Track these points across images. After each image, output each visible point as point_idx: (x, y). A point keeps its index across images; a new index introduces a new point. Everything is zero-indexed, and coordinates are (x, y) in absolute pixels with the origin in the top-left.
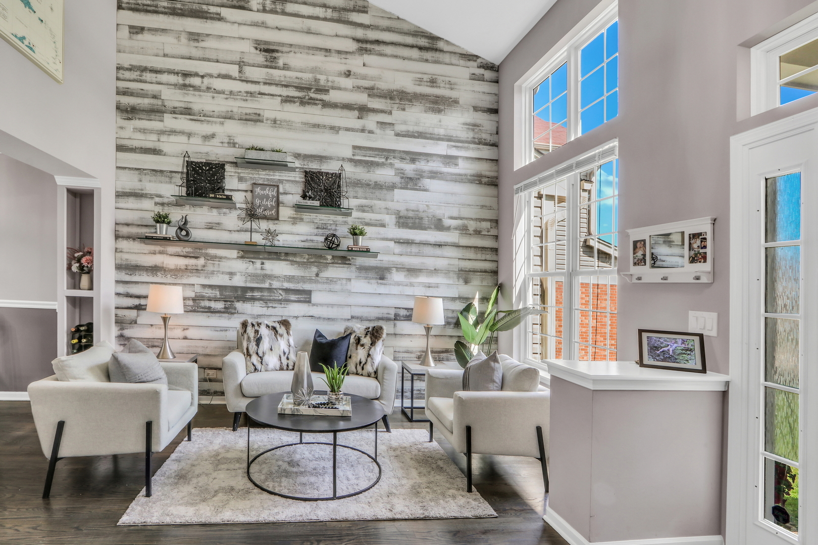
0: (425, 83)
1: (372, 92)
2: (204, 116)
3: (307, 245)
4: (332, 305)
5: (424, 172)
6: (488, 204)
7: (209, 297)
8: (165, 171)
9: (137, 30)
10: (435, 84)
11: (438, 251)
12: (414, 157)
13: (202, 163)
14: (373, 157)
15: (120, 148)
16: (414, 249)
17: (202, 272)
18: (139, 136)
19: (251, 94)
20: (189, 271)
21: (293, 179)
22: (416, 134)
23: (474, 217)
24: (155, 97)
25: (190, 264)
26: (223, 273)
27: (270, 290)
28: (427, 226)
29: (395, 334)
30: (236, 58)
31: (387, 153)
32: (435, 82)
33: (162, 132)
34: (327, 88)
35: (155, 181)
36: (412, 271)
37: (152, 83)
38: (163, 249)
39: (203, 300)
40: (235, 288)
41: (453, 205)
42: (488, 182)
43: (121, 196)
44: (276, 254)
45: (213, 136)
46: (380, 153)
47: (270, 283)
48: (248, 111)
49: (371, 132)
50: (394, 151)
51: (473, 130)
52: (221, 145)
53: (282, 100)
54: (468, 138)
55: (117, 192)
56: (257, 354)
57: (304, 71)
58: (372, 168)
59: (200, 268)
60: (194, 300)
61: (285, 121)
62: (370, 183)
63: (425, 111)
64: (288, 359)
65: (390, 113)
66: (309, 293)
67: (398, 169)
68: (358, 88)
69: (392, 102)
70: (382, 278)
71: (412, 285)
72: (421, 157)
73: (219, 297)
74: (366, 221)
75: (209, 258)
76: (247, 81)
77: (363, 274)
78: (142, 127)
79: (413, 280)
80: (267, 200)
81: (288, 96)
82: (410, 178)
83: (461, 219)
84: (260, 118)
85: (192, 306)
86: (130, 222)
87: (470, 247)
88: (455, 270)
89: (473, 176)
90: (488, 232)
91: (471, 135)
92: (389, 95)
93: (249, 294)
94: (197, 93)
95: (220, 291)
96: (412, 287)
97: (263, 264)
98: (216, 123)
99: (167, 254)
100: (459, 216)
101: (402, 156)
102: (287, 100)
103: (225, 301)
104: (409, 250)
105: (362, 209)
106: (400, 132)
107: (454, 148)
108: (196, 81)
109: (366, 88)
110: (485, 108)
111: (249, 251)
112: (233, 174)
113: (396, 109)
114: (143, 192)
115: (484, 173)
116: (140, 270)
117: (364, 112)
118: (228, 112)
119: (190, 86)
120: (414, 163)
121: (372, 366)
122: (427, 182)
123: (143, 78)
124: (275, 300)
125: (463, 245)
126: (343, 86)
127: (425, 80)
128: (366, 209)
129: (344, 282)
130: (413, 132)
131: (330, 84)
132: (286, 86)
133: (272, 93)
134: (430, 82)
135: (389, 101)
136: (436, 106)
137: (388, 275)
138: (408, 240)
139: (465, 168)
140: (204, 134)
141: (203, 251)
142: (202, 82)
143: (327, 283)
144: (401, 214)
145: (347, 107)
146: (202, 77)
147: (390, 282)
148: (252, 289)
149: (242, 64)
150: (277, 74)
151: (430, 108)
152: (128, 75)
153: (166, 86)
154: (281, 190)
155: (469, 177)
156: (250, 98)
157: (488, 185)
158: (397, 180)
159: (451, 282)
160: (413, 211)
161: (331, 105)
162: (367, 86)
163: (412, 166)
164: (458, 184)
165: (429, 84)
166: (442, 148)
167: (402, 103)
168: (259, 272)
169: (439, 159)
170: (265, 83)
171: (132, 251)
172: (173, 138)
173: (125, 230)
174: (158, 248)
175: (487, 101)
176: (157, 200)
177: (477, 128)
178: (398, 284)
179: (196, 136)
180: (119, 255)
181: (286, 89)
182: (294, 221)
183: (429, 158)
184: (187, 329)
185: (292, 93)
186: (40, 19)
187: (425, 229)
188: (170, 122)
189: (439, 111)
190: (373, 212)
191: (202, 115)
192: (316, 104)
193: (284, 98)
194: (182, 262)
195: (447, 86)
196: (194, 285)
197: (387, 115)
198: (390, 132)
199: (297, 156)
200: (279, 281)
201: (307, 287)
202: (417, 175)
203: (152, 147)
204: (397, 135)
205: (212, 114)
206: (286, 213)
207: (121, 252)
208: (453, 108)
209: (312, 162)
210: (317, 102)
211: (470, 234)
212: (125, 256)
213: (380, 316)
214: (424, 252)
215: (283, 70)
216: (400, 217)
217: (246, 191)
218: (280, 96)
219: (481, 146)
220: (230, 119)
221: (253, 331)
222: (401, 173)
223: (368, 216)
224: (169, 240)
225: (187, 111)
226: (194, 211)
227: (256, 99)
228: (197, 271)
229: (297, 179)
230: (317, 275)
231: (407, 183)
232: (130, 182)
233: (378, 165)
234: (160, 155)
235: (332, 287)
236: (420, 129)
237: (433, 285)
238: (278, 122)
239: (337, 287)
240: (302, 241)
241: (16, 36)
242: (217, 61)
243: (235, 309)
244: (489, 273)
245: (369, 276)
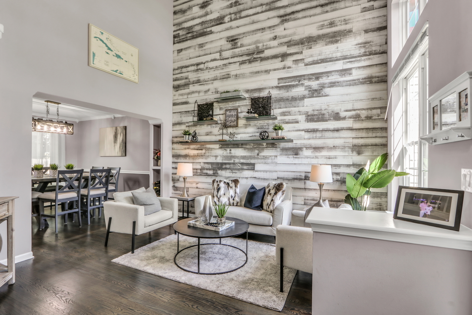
0: (326, 27)
1: (289, 44)
2: (205, 82)
3: (252, 138)
4: (266, 171)
5: (325, 84)
6: (378, 96)
7: (207, 168)
8: (190, 111)
9: (180, 51)
10: (333, 25)
11: (336, 134)
12: (317, 76)
13: (204, 104)
14: (290, 82)
15: (174, 104)
16: (318, 134)
17: (204, 156)
18: (181, 97)
19: (225, 65)
20: (198, 156)
21: (245, 104)
22: (320, 61)
23: (365, 107)
24: (186, 78)
25: (199, 153)
26: (213, 156)
27: (234, 164)
28: (327, 119)
29: (305, 189)
30: (218, 49)
31: (299, 78)
32: (334, 24)
33: (189, 94)
34: (263, 50)
35: (186, 116)
36: (317, 149)
37: (185, 73)
38: (189, 147)
39: (204, 170)
40: (218, 164)
41: (348, 102)
42: (378, 80)
43: (174, 125)
44: (237, 144)
45: (209, 90)
46: (295, 79)
47: (234, 160)
48: (224, 74)
49: (289, 68)
50: (304, 76)
51: (364, 47)
52: (212, 94)
53: (240, 63)
54: (360, 53)
55: (173, 123)
56: (217, 196)
57: (251, 45)
58: (290, 89)
59: (203, 154)
60: (201, 170)
61: (241, 74)
62: (289, 98)
63: (326, 45)
64: (234, 200)
65: (302, 53)
66: (254, 165)
67: (307, 86)
68: (281, 44)
69: (303, 45)
70: (297, 154)
71: (317, 157)
72: (324, 75)
73: (211, 168)
74: (286, 121)
75: (207, 149)
76: (223, 59)
77: (284, 153)
78: (182, 93)
79: (317, 154)
80: (232, 117)
81: (243, 61)
82: (316, 90)
83: (354, 110)
84: (229, 76)
85: (200, 173)
86: (177, 136)
87: (363, 129)
88: (350, 146)
89: (364, 79)
90: (378, 116)
91: (363, 50)
92: (301, 42)
93: (224, 166)
94: (202, 72)
95: (211, 165)
96: (317, 159)
97: (230, 150)
98: (210, 83)
99: (190, 149)
100: (353, 109)
101: (310, 77)
102: (243, 63)
103: (213, 170)
104: (314, 135)
105: (283, 114)
106: (308, 63)
107: (349, 63)
108: (202, 66)
109: (286, 43)
110: (374, 28)
111: (224, 144)
112: (217, 107)
113: (306, 49)
114: (182, 122)
115: (374, 75)
116: (181, 157)
117: (284, 57)
118: (215, 77)
119: (200, 69)
120: (318, 80)
121: (273, 206)
122: (327, 90)
123: (182, 71)
124: (236, 169)
125: (356, 128)
126: (272, 46)
127: (326, 24)
128: (286, 114)
129: (273, 158)
130: (317, 60)
131: (265, 47)
132: (242, 56)
133: (235, 61)
134: (329, 24)
135: (300, 46)
136: (334, 39)
137: (300, 152)
138: (314, 129)
139: (358, 74)
140: (205, 90)
141: (204, 146)
142: (204, 66)
143: (263, 159)
144: (309, 114)
145: (275, 57)
146: (204, 63)
147: (301, 156)
148: (226, 164)
149: (221, 51)
150: (236, 50)
151: (329, 42)
152: (177, 72)
153: (190, 72)
154: (239, 111)
155: (361, 80)
156: (225, 67)
157: (378, 83)
158: (306, 93)
159: (347, 154)
160: (317, 110)
161: (265, 59)
162: (286, 41)
163: (317, 82)
164: (352, 87)
165: (328, 26)
166: (339, 65)
167: (310, 44)
168: (229, 154)
169: (337, 73)
170: (232, 58)
171: (178, 149)
172: (193, 95)
173: (176, 140)
174: (187, 146)
175: (376, 23)
176: (187, 124)
177: (368, 44)
178: (307, 157)
179: (202, 92)
180: (173, 150)
181: (241, 57)
182: (246, 126)
183: (329, 74)
184: (198, 183)
185: (245, 58)
186: (125, 61)
187: (326, 121)
188: (192, 88)
189: (337, 41)
190: (291, 115)
191: (204, 81)
192: (257, 61)
193: (240, 62)
194: (196, 152)
195: (344, 23)
196: (200, 163)
197: (299, 55)
198: (301, 65)
199: (247, 91)
200: (238, 159)
201: (252, 161)
202: (320, 87)
203: (185, 101)
204: (306, 65)
205: (208, 80)
206: (242, 122)
207: (174, 149)
208: (348, 36)
209: (255, 93)
210: (258, 59)
211: (362, 120)
212: (175, 151)
213: (295, 177)
214: (326, 136)
215: (240, 47)
216: (308, 116)
217: (223, 114)
218: (239, 62)
219: (371, 56)
220: (216, 80)
221: (217, 185)
222: (309, 88)
223: (287, 118)
224: (188, 142)
225: (198, 81)
226: (201, 127)
227: (228, 67)
228: (202, 156)
229: (248, 104)
230: (258, 155)
231: (313, 93)
232: (177, 118)
233: (293, 86)
234: (188, 104)
235: (266, 161)
236: (322, 57)
237: (332, 157)
238: (238, 76)
239: (269, 161)
240: (250, 137)
241: (113, 71)
242: (211, 54)
243: (218, 174)
244: (379, 146)
245: (288, 153)
